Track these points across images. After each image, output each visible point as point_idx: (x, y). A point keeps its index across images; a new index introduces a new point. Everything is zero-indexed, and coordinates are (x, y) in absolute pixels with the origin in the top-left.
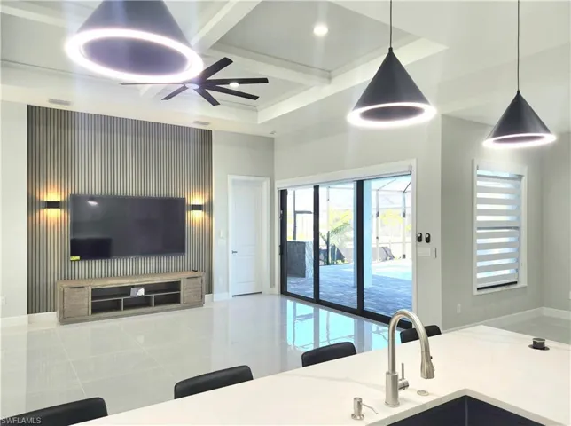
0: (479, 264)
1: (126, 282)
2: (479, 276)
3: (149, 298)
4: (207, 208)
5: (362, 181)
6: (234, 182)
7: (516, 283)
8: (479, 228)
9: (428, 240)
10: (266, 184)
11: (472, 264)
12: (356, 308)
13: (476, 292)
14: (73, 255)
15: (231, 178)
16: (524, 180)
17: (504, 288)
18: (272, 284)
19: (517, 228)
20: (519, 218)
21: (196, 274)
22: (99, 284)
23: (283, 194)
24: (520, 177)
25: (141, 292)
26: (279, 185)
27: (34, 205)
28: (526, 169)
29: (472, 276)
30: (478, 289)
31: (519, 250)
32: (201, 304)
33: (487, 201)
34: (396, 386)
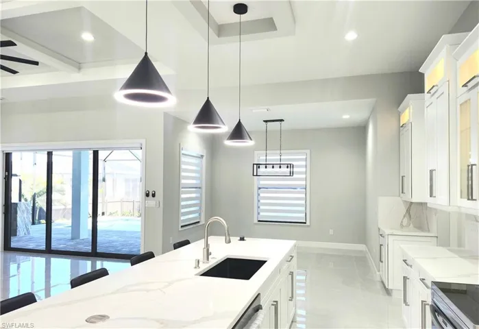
0: (183, 211)
2: (182, 218)
5: (98, 151)
7: (199, 222)
8: (182, 188)
9: (154, 195)
11: (179, 210)
12: (90, 251)
13: (180, 229)
16: (204, 158)
17: (194, 226)
19: (200, 188)
20: (201, 181)
24: (202, 156)
28: (205, 151)
29: (178, 218)
30: (182, 227)
31: (201, 201)
33: (186, 171)
34: (208, 254)
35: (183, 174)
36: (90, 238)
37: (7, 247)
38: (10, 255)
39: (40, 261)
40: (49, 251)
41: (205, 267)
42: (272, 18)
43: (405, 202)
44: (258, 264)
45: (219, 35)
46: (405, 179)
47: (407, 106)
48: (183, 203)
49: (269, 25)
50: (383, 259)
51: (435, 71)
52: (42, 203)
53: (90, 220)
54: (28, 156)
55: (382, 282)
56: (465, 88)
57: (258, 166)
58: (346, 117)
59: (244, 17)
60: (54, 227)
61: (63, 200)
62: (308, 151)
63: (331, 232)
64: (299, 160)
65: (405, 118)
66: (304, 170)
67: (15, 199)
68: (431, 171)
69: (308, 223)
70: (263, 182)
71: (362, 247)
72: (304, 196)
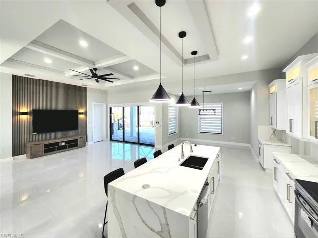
0: (170, 128)
1: (57, 141)
2: (170, 131)
3: (66, 146)
4: (85, 113)
5: (139, 106)
6: (94, 105)
7: (175, 132)
8: (169, 119)
9: (159, 123)
10: (105, 106)
12: (137, 142)
14: (34, 132)
15: (93, 103)
17: (174, 134)
18: (107, 138)
19: (176, 119)
20: (176, 116)
21: (83, 136)
22: (47, 142)
23: (111, 109)
24: (177, 107)
25: (63, 144)
26: (109, 106)
27: (15, 114)
29: (168, 131)
30: (169, 134)
31: (176, 124)
32: (85, 146)
33: (171, 110)
34: (183, 155)
35: (169, 111)
36: (137, 136)
37: (111, 139)
38: (112, 142)
39: (121, 144)
40: (124, 141)
41: (182, 161)
42: (208, 55)
43: (272, 128)
44: (205, 160)
45: (185, 64)
46: (273, 118)
47: (274, 85)
48: (169, 123)
49: (207, 57)
50: (261, 154)
51: (293, 71)
52: (121, 122)
53: (137, 128)
54: (116, 108)
55: (260, 163)
56: (314, 82)
57: (200, 110)
58: (241, 89)
59: (196, 56)
60: (125, 131)
61: (127, 121)
62: (222, 103)
63: (234, 138)
64: (218, 107)
65: (273, 90)
66: (220, 111)
67: (113, 121)
68: (290, 120)
69: (222, 134)
70: (202, 116)
71: (249, 145)
72: (220, 122)
